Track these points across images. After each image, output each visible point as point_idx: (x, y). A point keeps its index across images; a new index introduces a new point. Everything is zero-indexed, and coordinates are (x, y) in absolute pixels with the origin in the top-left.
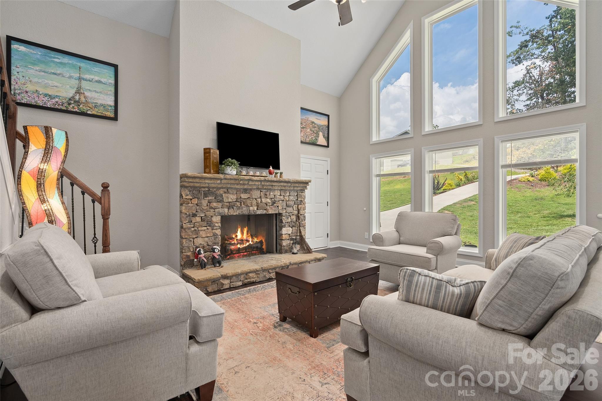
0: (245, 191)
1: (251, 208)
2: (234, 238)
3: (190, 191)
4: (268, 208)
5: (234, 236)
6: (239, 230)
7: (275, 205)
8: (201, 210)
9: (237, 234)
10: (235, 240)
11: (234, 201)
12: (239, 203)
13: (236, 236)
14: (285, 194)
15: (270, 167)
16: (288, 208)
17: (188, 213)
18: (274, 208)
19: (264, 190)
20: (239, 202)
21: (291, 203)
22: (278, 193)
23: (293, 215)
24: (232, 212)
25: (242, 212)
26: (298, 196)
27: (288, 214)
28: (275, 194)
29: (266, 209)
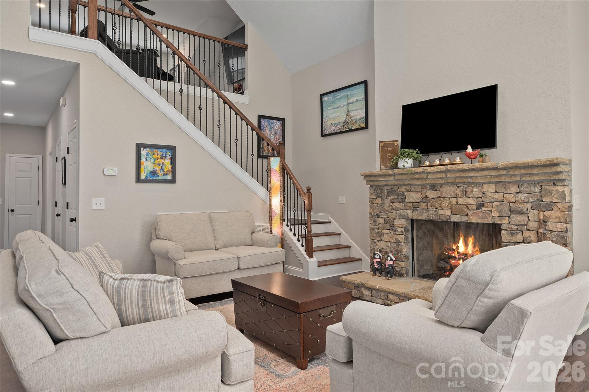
0: (433, 187)
2: (454, 250)
3: (375, 190)
5: (454, 248)
6: (462, 239)
7: (483, 209)
8: (383, 211)
9: (459, 245)
10: (456, 253)
11: (417, 201)
12: (425, 204)
13: (458, 248)
14: (506, 190)
15: (467, 148)
16: (515, 216)
17: (372, 213)
19: (462, 185)
20: (425, 203)
21: (521, 206)
22: (490, 189)
23: (528, 230)
24: (416, 216)
25: (428, 216)
26: (543, 192)
27: (516, 227)
28: (483, 190)
29: (467, 215)
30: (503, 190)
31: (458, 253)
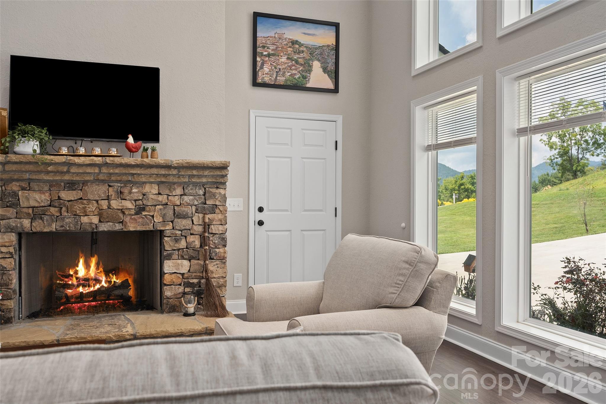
0: (71, 185)
1: (85, 219)
2: (72, 276)
4: (127, 219)
5: (71, 272)
7: (144, 213)
9: (77, 269)
10: (74, 279)
11: (43, 204)
12: (57, 209)
13: (76, 272)
14: (172, 192)
15: (128, 138)
16: (179, 220)
18: (141, 220)
19: (116, 184)
20: (55, 207)
21: (186, 209)
22: (152, 190)
23: (191, 234)
24: (39, 226)
25: (62, 226)
26: (207, 195)
27: (180, 232)
28: (145, 191)
29: (122, 222)
30: (167, 192)
31: (77, 278)
